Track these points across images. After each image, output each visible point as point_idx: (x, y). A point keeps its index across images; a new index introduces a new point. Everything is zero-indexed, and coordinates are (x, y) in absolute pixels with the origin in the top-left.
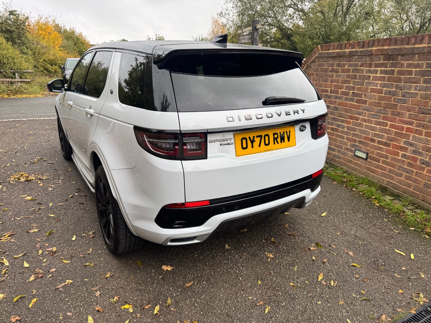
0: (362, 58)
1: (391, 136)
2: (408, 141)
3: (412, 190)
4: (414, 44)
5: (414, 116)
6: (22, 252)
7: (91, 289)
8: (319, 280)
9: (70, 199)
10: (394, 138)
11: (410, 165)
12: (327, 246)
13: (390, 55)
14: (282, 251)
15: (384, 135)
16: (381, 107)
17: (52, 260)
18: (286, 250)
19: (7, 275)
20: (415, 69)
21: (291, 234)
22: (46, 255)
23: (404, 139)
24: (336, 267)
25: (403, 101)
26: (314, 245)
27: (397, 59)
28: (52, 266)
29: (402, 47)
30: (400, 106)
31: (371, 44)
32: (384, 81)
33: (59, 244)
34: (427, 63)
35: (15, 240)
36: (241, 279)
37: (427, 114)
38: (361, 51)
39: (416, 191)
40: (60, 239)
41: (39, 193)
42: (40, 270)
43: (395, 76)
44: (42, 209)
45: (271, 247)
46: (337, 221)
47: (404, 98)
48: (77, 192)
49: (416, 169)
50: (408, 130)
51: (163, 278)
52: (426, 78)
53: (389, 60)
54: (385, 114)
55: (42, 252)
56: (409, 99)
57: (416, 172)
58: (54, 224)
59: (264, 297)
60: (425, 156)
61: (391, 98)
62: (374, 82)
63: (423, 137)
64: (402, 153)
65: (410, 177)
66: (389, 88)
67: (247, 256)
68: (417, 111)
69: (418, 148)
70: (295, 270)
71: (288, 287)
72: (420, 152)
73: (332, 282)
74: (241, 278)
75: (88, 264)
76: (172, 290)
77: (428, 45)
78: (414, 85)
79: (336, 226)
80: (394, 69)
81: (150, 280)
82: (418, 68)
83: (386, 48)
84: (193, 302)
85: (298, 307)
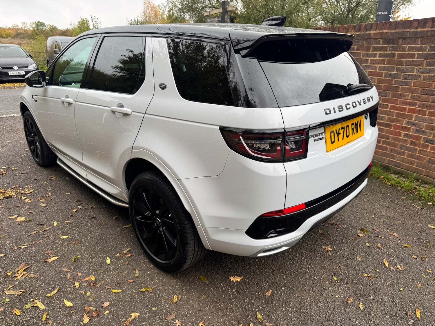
0: (358, 42)
1: (392, 117)
2: (411, 122)
3: (416, 167)
4: (416, 28)
5: (417, 97)
6: (54, 288)
7: (167, 319)
8: (387, 266)
9: (76, 214)
10: (395, 119)
11: (412, 144)
12: (371, 230)
13: (390, 39)
14: (336, 242)
15: (384, 116)
16: (381, 90)
17: (97, 292)
18: (339, 241)
19: (50, 322)
20: (418, 53)
21: (333, 223)
22: (86, 286)
23: (406, 120)
24: (392, 251)
25: (405, 83)
26: (359, 231)
27: (397, 43)
28: (102, 300)
29: (403, 30)
30: (402, 88)
31: (368, 28)
32: (384, 64)
33: (94, 271)
34: (431, 47)
35: (34, 274)
36: (316, 279)
37: (431, 95)
38: (357, 35)
39: (420, 167)
40: (92, 264)
41: (32, 212)
42: (90, 307)
43: (395, 59)
44: (47, 230)
45: (324, 240)
46: (364, 204)
47: (405, 80)
48: (79, 205)
49: (420, 148)
50: (410, 110)
51: (237, 291)
52: (429, 61)
53: (389, 44)
54: (386, 96)
55: (79, 284)
56: (412, 82)
57: (419, 149)
58: (73, 247)
59: (349, 294)
60: (428, 134)
61: (392, 80)
62: (372, 65)
63: (426, 117)
64: (404, 133)
65: (413, 155)
66: (389, 71)
67: (307, 253)
68: (420, 93)
69: (422, 128)
70: (360, 260)
71: (364, 278)
72: (423, 131)
73: (399, 266)
74: (315, 277)
75: (143, 290)
76: (255, 303)
77: (432, 29)
78: (416, 67)
79: (366, 209)
80: (395, 52)
81: (225, 296)
82: (421, 51)
83: (385, 31)
84: (284, 312)
85: (386, 297)
